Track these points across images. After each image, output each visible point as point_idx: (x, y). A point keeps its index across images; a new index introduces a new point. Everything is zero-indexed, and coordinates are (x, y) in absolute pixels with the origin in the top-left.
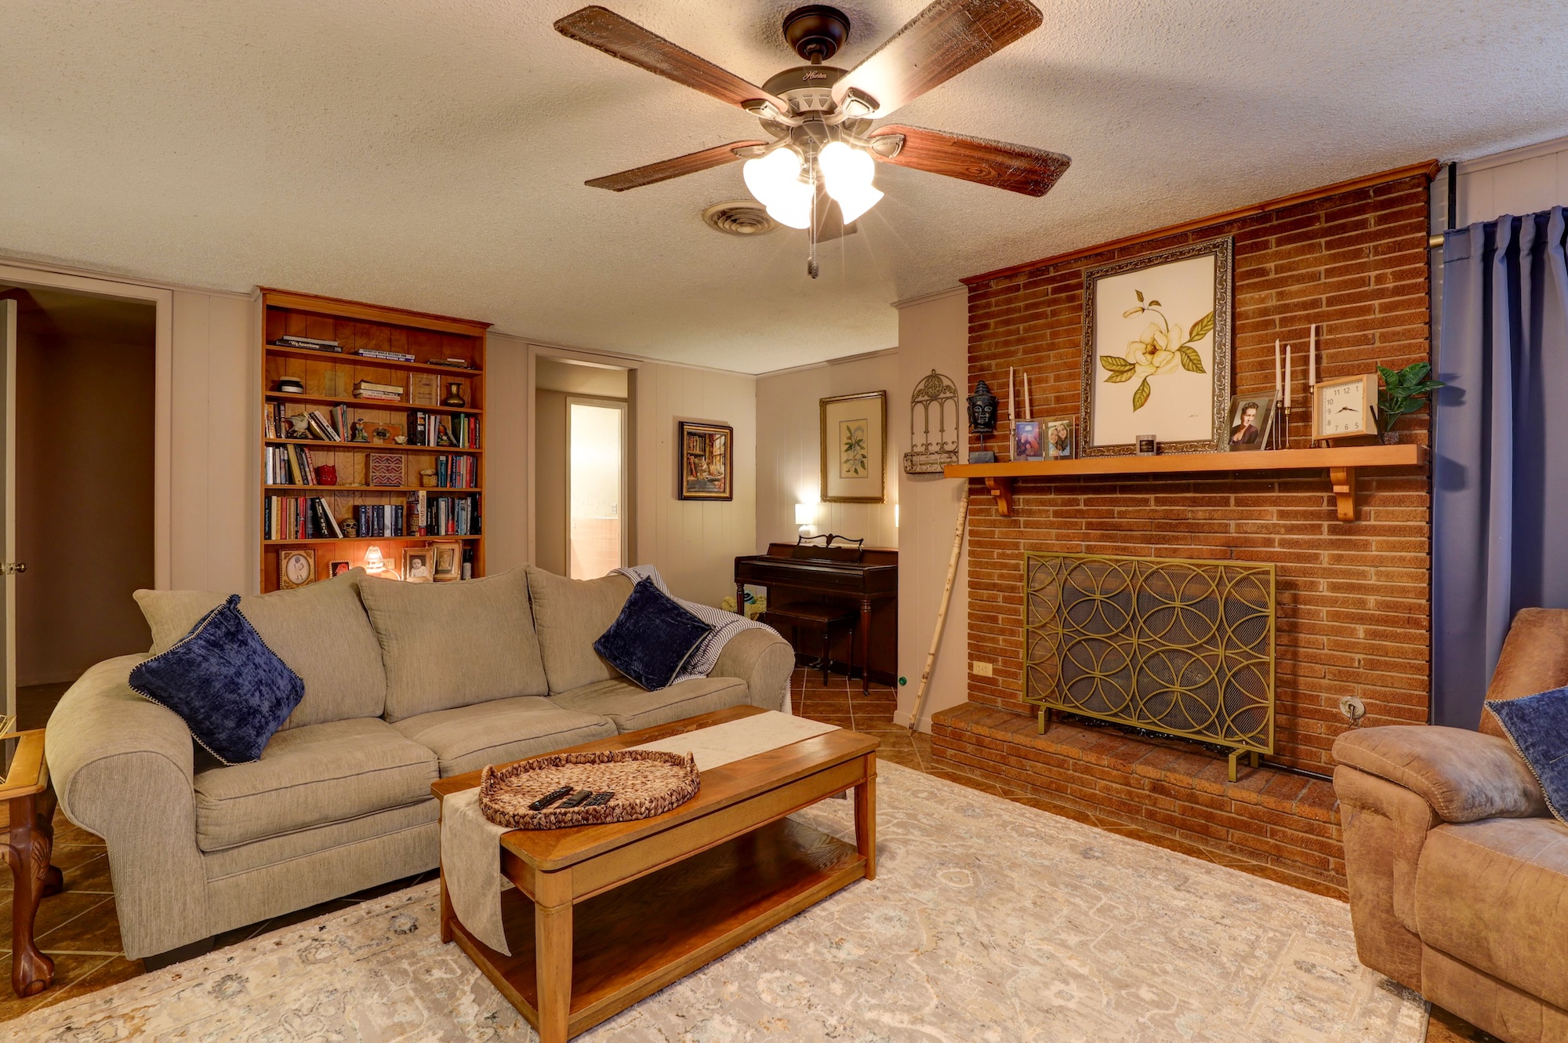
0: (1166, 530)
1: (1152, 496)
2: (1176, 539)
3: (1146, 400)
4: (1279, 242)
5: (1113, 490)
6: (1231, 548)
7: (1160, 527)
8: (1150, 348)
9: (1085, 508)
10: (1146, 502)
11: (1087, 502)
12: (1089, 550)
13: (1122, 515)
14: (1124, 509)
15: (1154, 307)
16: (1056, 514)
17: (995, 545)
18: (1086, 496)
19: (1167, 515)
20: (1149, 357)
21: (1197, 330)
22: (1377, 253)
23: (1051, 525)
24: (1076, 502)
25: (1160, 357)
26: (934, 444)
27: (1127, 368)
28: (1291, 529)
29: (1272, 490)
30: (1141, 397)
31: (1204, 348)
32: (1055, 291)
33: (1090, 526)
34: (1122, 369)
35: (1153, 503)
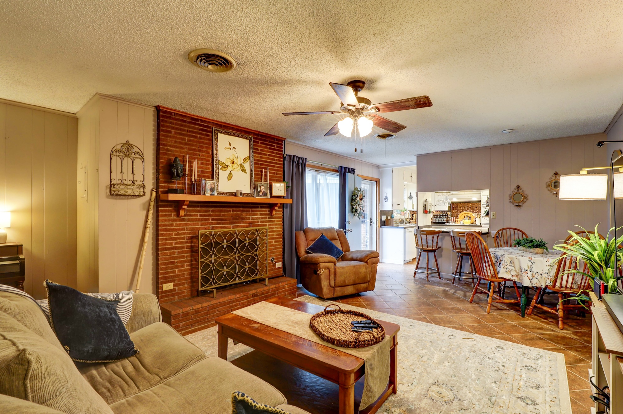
0: (236, 219)
1: (232, 209)
2: (238, 223)
3: (231, 178)
4: (261, 143)
5: (220, 207)
6: (251, 224)
7: (233, 219)
8: (232, 162)
9: (212, 213)
10: (230, 211)
11: (212, 211)
12: (212, 228)
13: (223, 215)
14: (224, 213)
15: (234, 149)
16: (201, 216)
17: (173, 230)
18: (212, 209)
19: (236, 215)
20: (232, 164)
21: (245, 160)
22: (276, 154)
23: (199, 220)
24: (208, 211)
25: (235, 165)
26: (139, 181)
27: (226, 166)
28: (262, 218)
29: (258, 208)
30: (230, 177)
31: (247, 166)
32: (201, 130)
33: (213, 220)
34: (225, 167)
35: (232, 211)
